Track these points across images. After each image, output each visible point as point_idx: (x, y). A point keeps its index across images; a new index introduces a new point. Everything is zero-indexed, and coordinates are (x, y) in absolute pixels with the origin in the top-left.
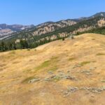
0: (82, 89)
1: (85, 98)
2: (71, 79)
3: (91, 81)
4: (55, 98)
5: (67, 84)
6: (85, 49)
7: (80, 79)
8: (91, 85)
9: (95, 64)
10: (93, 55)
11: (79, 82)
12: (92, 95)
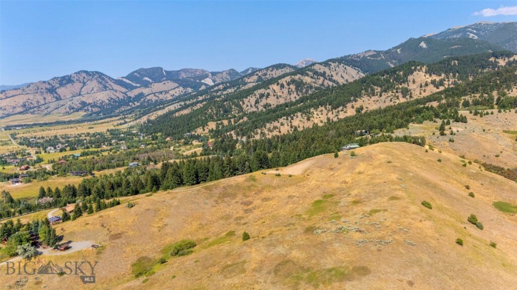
0: (371, 241)
1: (374, 248)
2: (360, 231)
3: (379, 235)
4: (349, 248)
5: (357, 236)
6: (375, 185)
7: (369, 232)
8: (379, 238)
9: (386, 213)
10: (385, 199)
11: (368, 235)
12: (380, 246)
